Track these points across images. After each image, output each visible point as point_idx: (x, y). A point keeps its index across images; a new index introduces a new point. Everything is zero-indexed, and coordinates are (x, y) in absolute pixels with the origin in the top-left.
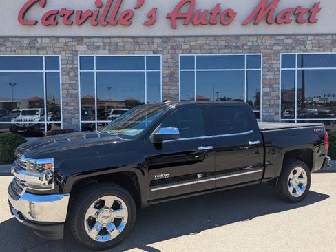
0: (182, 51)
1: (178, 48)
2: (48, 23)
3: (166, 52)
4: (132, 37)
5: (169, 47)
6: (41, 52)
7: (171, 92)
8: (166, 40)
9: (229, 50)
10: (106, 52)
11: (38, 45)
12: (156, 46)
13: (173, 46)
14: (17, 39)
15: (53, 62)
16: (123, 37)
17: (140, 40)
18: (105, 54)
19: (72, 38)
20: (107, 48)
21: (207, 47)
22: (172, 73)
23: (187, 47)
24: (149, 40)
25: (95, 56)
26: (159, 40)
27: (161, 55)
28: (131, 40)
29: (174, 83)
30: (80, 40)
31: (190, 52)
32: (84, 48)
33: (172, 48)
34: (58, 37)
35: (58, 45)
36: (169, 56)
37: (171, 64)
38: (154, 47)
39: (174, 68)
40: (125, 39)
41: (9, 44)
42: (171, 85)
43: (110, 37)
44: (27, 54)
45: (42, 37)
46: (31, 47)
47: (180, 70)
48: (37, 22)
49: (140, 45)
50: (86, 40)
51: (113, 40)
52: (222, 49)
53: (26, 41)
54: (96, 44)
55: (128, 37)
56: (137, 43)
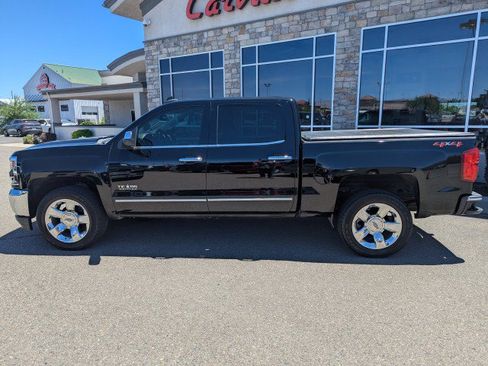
0: (365, 22)
1: (360, 18)
2: (211, 12)
3: (342, 26)
4: (300, 13)
5: (347, 20)
6: (207, 48)
7: (346, 85)
8: (344, 9)
9: (447, 9)
10: (269, 38)
11: (204, 41)
12: (329, 21)
13: (353, 16)
14: (188, 37)
15: (217, 58)
16: (288, 15)
17: (308, 15)
18: (266, 41)
19: (234, 26)
20: (270, 33)
21: (406, 9)
22: (350, 58)
23: (374, 14)
24: (321, 13)
25: (257, 45)
26: (334, 11)
27: (335, 33)
28: (297, 17)
29: (351, 72)
30: (241, 27)
31: (379, 22)
32: (246, 36)
33: (352, 19)
34: (222, 28)
35: (222, 37)
36: (346, 32)
37: (348, 44)
38: (327, 23)
39: (353, 49)
40: (291, 18)
41: (182, 43)
42: (346, 75)
43: (273, 18)
44: (195, 52)
45: (208, 31)
46: (199, 44)
47: (361, 52)
48: (202, 14)
49: (308, 23)
50: (248, 27)
51: (276, 22)
52: (432, 8)
53: (195, 37)
54: (259, 30)
55: (293, 14)
56: (304, 21)
